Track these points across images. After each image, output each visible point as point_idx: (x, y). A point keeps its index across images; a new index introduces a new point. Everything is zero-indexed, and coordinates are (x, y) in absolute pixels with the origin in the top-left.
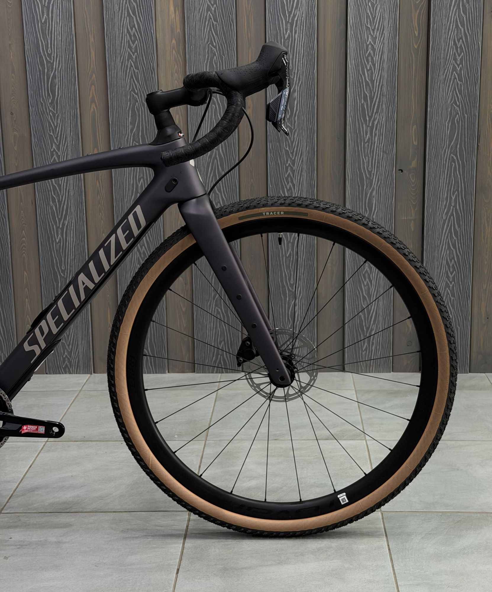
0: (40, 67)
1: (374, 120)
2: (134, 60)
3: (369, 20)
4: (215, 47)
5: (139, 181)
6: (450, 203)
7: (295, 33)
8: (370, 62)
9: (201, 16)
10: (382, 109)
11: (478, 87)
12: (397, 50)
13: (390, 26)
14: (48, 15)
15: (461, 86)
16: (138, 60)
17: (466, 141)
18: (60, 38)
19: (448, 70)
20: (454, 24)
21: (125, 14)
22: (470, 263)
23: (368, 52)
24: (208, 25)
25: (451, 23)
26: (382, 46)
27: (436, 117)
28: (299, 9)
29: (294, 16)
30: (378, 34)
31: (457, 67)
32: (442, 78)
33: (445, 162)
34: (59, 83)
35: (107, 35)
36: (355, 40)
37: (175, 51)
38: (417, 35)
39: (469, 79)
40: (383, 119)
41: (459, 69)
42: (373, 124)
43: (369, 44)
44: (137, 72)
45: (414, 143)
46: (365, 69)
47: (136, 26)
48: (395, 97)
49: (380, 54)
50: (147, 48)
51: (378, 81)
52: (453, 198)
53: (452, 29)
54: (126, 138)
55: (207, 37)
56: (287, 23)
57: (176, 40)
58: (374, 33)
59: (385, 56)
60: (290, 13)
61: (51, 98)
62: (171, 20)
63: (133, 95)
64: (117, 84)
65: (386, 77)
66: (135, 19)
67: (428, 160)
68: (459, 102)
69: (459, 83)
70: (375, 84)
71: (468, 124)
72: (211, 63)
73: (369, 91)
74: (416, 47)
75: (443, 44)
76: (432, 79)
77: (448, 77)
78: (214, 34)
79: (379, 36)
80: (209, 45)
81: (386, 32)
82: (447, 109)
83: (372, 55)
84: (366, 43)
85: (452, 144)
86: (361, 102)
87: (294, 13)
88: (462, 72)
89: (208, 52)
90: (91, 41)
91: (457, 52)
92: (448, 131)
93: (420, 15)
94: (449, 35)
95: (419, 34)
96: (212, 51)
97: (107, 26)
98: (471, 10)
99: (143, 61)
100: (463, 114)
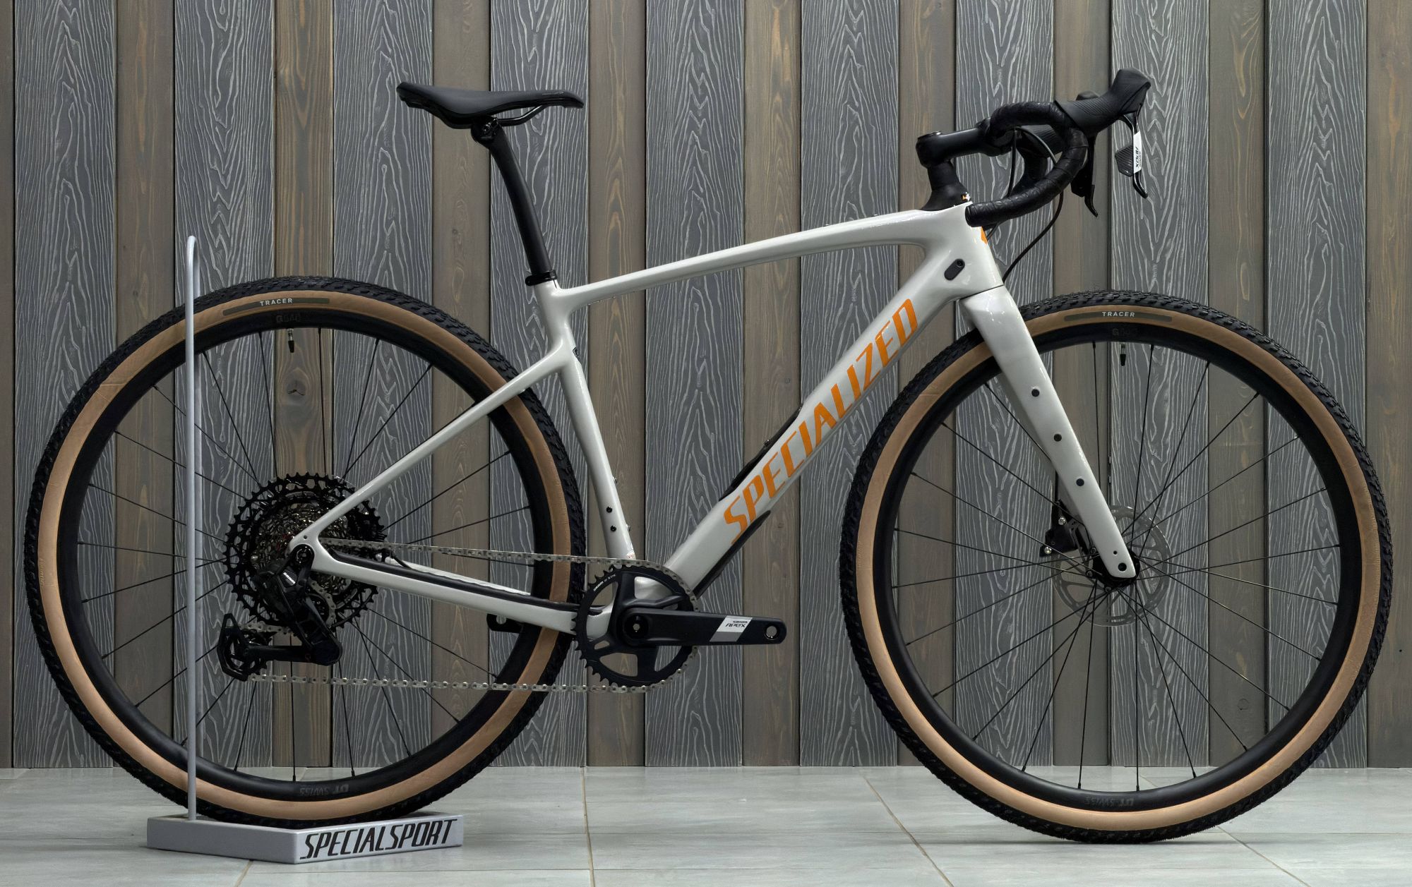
0: (517, 142)
1: (1165, 251)
2: (701, 133)
3: (1152, 65)
4: (858, 110)
5: (699, 366)
7: (1012, 86)
8: (1156, 142)
9: (832, 53)
10: (1180, 231)
11: (1362, 191)
12: (1207, 121)
13: (1191, 77)
14: (540, 48)
15: (1330, 191)
16: (708, 131)
17: (1345, 294)
19: (1305, 160)
20: (1314, 77)
21: (687, 46)
23: (1152, 122)
24: (845, 69)
25: (1307, 75)
26: (1177, 115)
27: (1285, 247)
28: (1020, 45)
29: (1010, 57)
30: (1170, 90)
31: (1322, 155)
32: (1293, 174)
33: (1304, 336)
34: (553, 175)
35: (650, 85)
37: (780, 116)
38: (1243, 95)
39: (1345, 177)
40: (1183, 251)
41: (1325, 159)
42: (1163, 258)
43: (1153, 109)
44: (706, 154)
45: (1245, 298)
47: (708, 70)
48: (1204, 209)
49: (1175, 126)
50: (725, 109)
51: (1171, 178)
53: (1311, 86)
55: (842, 92)
56: (996, 67)
57: (781, 96)
58: (1162, 89)
59: (1184, 132)
60: (1002, 50)
62: (775, 59)
63: (695, 198)
64: (665, 175)
65: (1186, 171)
66: (705, 57)
68: (1328, 220)
69: (1327, 184)
70: (1166, 183)
71: (1346, 263)
72: (849, 139)
73: (1154, 197)
74: (1242, 116)
75: (1294, 113)
76: (1275, 174)
77: (1306, 173)
78: (856, 85)
79: (1172, 93)
80: (846, 105)
81: (1185, 89)
82: (1305, 232)
83: (1160, 128)
84: (1148, 108)
85: (1318, 297)
86: (1139, 216)
87: (1010, 49)
88: (1332, 164)
89: (844, 119)
90: (618, 98)
91: (1321, 127)
92: (1310, 277)
93: (1248, 56)
94: (1305, 93)
95: (1248, 92)
96: (851, 116)
97: (651, 70)
98: (1344, 53)
99: (718, 134)
100: (1336, 242)
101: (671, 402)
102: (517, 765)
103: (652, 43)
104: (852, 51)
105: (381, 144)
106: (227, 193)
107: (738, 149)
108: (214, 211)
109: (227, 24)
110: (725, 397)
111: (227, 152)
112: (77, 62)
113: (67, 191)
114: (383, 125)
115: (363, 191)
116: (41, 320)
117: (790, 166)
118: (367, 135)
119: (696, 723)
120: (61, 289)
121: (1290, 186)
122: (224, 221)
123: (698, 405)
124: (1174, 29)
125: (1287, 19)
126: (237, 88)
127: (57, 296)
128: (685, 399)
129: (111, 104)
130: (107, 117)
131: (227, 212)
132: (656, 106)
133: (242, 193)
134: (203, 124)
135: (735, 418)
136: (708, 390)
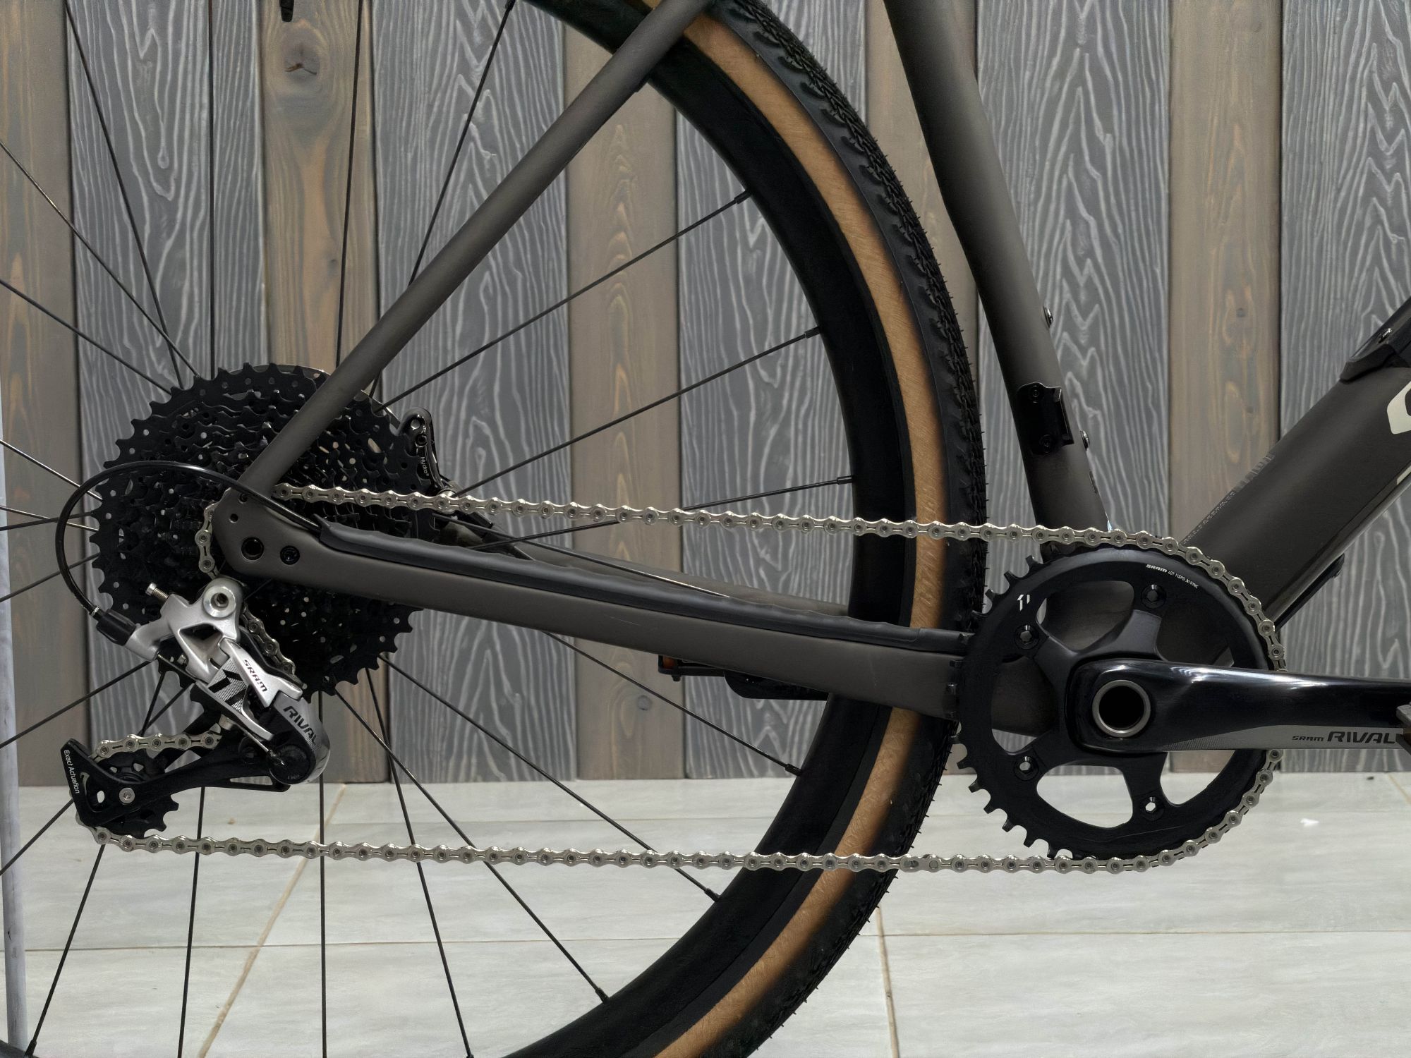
101: (1028, 74)
102: (739, 774)
110: (1133, 62)
123: (1080, 80)
128: (1055, 64)
135: (1153, 104)
136: (1100, 49)
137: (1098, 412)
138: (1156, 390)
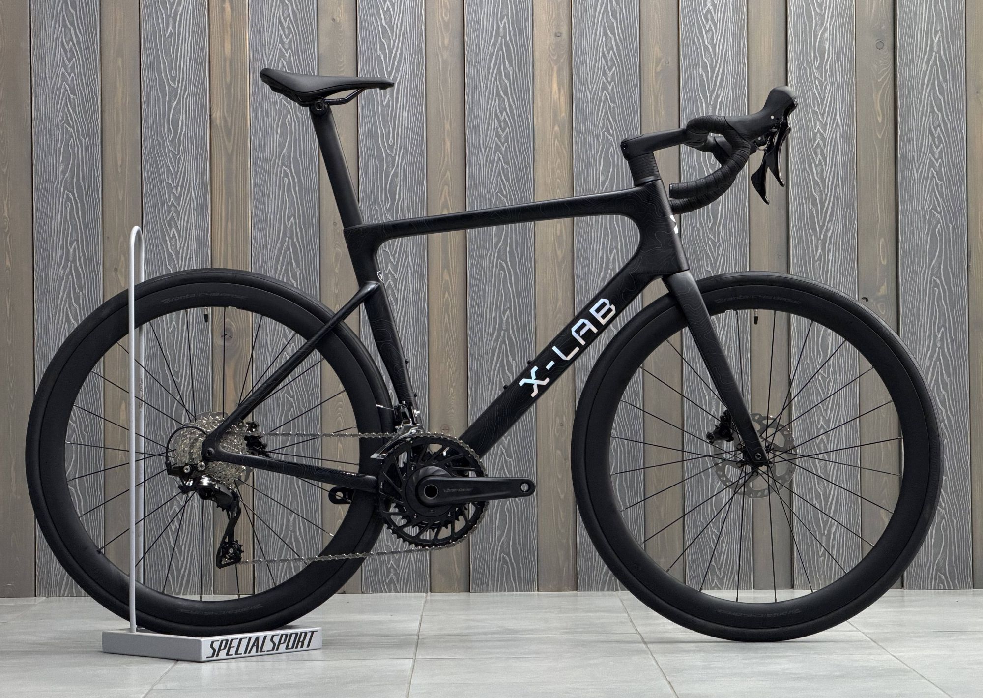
0: (377, 162)
1: (827, 230)
2: (503, 153)
3: (816, 102)
4: (612, 136)
5: (504, 315)
6: (935, 344)
8: (819, 156)
9: (593, 97)
10: (837, 218)
11: (964, 186)
12: (855, 140)
13: (844, 109)
14: (392, 95)
15: (942, 187)
16: (508, 152)
17: (953, 259)
18: (406, 125)
19: (923, 166)
20: (929, 108)
21: (493, 94)
22: (966, 428)
23: (817, 142)
24: (603, 107)
25: (924, 106)
26: (834, 136)
27: (910, 227)
28: (724, 88)
29: (717, 96)
30: (829, 119)
31: (935, 162)
32: (916, 176)
33: (925, 288)
34: (402, 183)
35: (468, 121)
36: (799, 128)
37: (558, 140)
38: (880, 121)
39: (952, 177)
40: (839, 230)
41: (937, 165)
42: (826, 235)
43: (817, 133)
44: (507, 169)
45: (883, 263)
46: (813, 164)
47: (508, 109)
48: (854, 201)
49: (833, 144)
50: (520, 137)
51: (831, 180)
52: (939, 336)
53: (926, 114)
54: (488, 255)
55: (601, 123)
56: (708, 105)
57: (559, 126)
58: (823, 119)
59: (839, 148)
60: (712, 93)
61: (390, 203)
62: (554, 102)
63: (500, 198)
64: (479, 181)
65: (840, 175)
66: (506, 101)
67: (902, 285)
68: (940, 208)
69: (939, 183)
70: (827, 183)
71: (953, 237)
72: (606, 156)
73: (819, 193)
74: (880, 137)
75: (916, 133)
76: (903, 177)
77: (924, 175)
78: (611, 119)
79: (830, 121)
80: (603, 133)
81: (839, 118)
82: (924, 216)
83: (822, 145)
84: (814, 131)
85: (934, 261)
86: (809, 207)
87: (717, 92)
88: (943, 169)
89: (603, 141)
90: (446, 129)
91: (934, 143)
92: (928, 247)
93: (883, 96)
94: (923, 120)
95: (883, 119)
96: (608, 139)
97: (469, 109)
98: (950, 90)
99: (516, 154)
100: (946, 223)
101: (485, 340)
102: (381, 592)
103: (469, 91)
104: (607, 95)
105: (283, 164)
106: (178, 199)
107: (529, 164)
108: (169, 212)
109: (177, 83)
110: (522, 336)
111: (178, 170)
112: (74, 111)
113: (69, 199)
114: (284, 151)
115: (271, 196)
116: (51, 288)
117: (566, 176)
118: (274, 158)
119: (505, 562)
120: (65, 268)
121: (913, 184)
122: (176, 219)
123: (504, 342)
124: (831, 76)
125: (910, 69)
126: (184, 127)
127: (63, 272)
128: (495, 337)
129: (98, 138)
130: (95, 148)
131: (178, 212)
132: (472, 135)
133: (188, 198)
134: (161, 151)
135: (529, 350)
136: (511, 331)
137: (511, 460)
138: (531, 452)
